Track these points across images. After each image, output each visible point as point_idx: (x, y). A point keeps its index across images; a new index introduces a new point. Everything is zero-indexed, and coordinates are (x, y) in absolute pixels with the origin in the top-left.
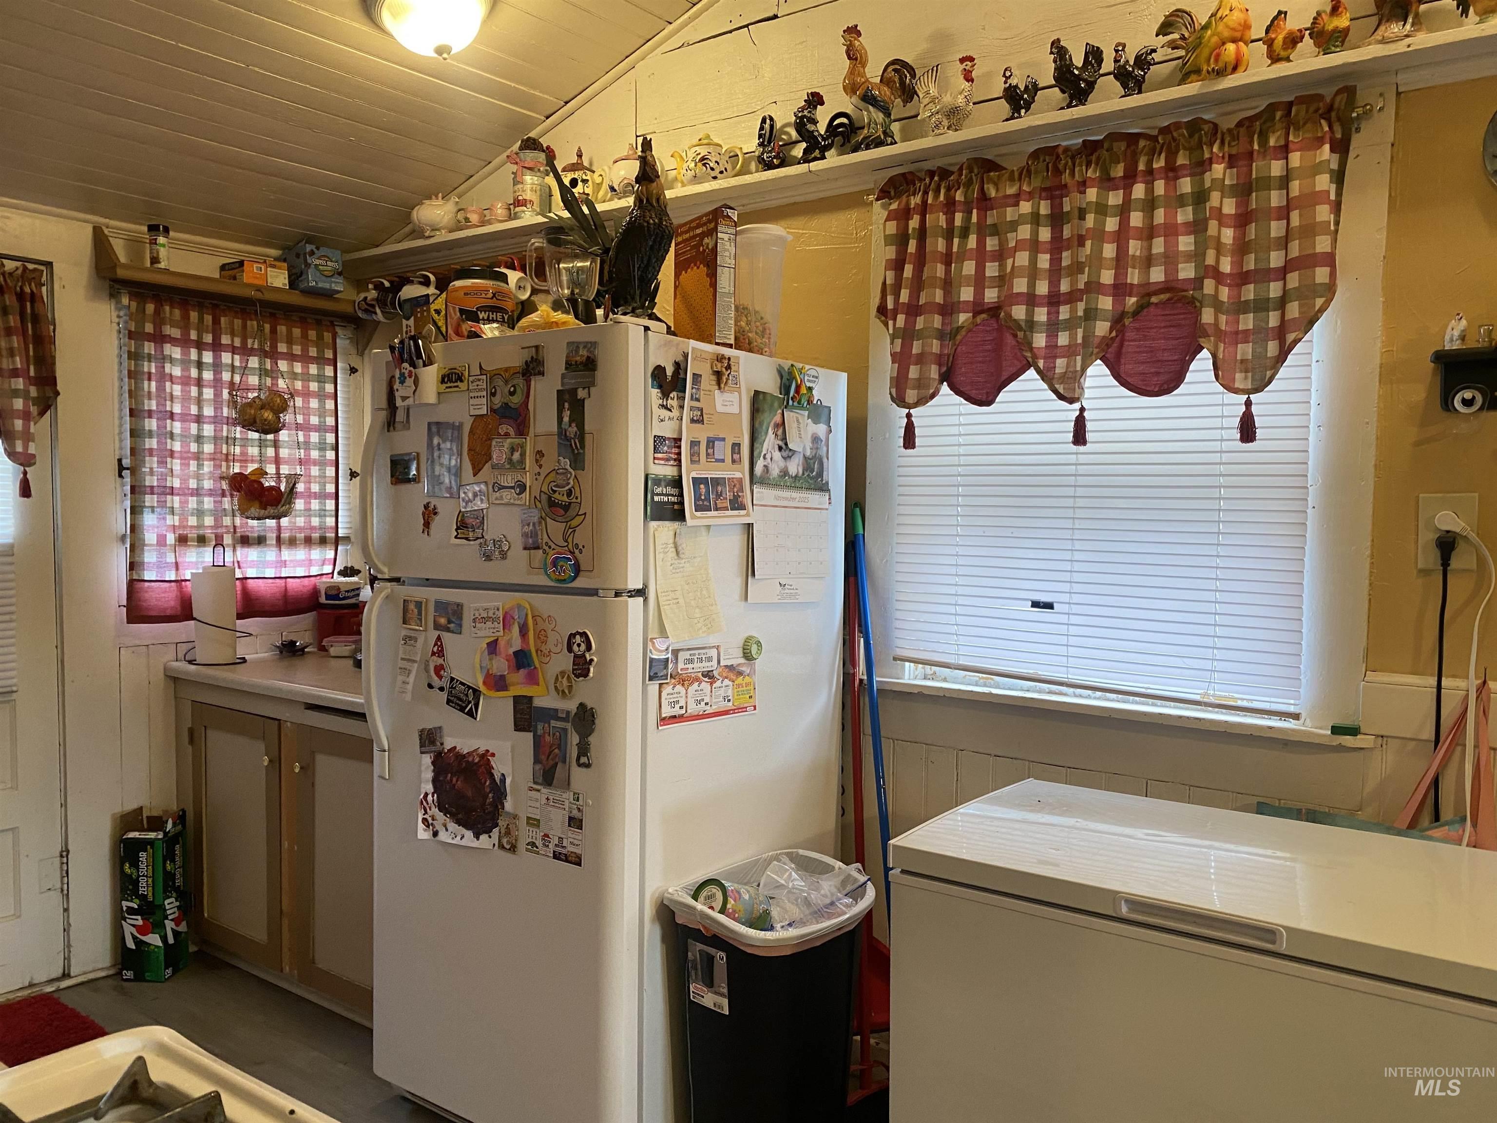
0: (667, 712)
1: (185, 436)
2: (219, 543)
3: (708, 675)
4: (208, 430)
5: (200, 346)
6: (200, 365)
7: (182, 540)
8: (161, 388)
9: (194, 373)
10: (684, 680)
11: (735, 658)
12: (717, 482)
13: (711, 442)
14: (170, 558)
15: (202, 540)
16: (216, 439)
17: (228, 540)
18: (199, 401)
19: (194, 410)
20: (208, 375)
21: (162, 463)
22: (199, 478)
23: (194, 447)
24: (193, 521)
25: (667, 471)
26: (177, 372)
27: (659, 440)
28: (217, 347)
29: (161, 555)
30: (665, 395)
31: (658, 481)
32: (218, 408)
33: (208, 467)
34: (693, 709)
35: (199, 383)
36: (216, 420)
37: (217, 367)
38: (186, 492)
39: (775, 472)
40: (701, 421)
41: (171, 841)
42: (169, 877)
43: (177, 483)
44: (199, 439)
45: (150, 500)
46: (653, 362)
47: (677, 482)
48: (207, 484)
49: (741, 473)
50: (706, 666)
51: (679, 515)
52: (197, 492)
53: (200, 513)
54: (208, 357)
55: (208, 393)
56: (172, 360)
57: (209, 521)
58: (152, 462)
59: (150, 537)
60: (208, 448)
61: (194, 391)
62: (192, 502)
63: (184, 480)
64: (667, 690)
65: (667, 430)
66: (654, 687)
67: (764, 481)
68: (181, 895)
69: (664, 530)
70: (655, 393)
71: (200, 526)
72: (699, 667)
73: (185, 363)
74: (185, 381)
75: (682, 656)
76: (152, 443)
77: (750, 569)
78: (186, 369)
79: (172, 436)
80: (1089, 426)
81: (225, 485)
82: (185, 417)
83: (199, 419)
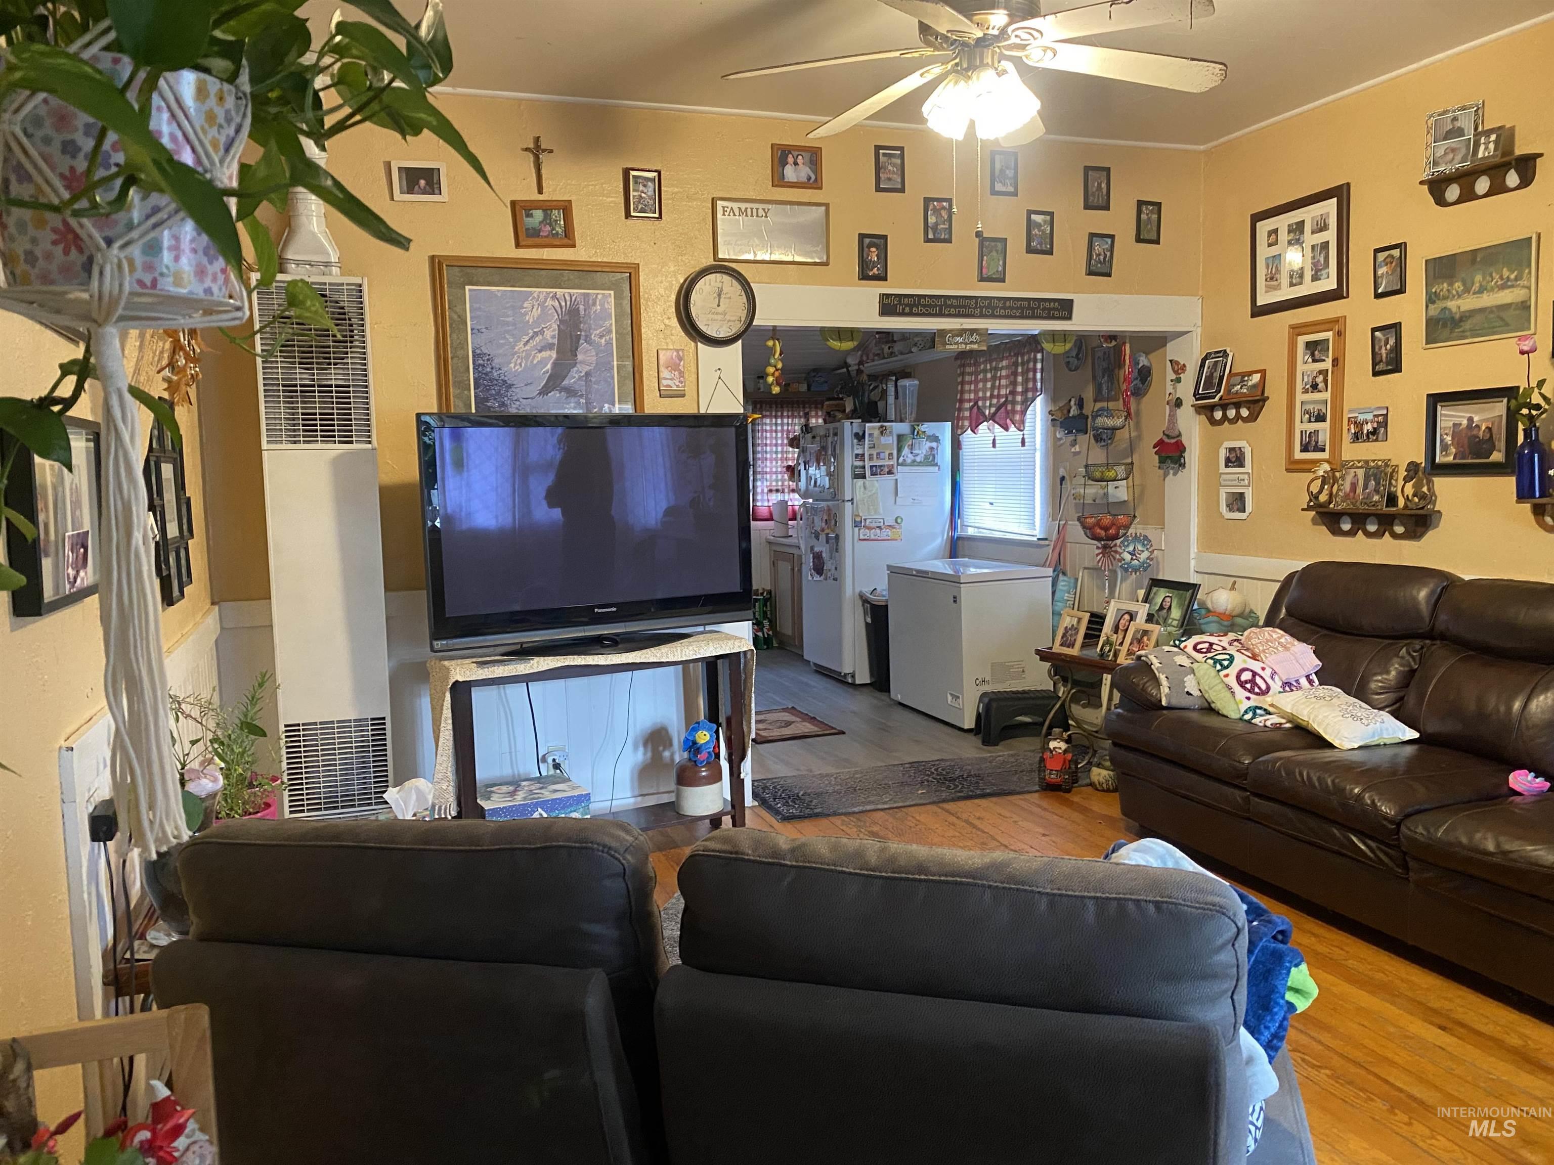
0: (862, 537)
1: (771, 452)
2: (783, 492)
3: (879, 527)
4: (779, 449)
5: (776, 417)
6: (776, 424)
7: (771, 491)
8: (762, 435)
9: (774, 428)
10: (869, 528)
11: (893, 523)
12: (881, 466)
13: (878, 454)
14: (765, 497)
15: (777, 491)
16: (782, 452)
17: (786, 490)
18: (776, 438)
19: (774, 442)
20: (779, 428)
21: (762, 462)
22: (777, 467)
23: (774, 456)
24: (774, 484)
25: (860, 463)
26: (768, 428)
27: (857, 455)
28: (782, 417)
29: (763, 496)
30: (860, 441)
31: (856, 467)
32: (783, 440)
33: (779, 462)
34: (872, 537)
35: (776, 431)
36: (782, 445)
37: (782, 424)
38: (771, 473)
39: (909, 461)
40: (874, 447)
41: (766, 600)
42: (765, 613)
43: (768, 470)
44: (776, 452)
45: (759, 476)
46: (854, 431)
47: (864, 467)
48: (779, 470)
49: (893, 462)
50: (878, 525)
51: (864, 477)
52: (776, 473)
53: (777, 481)
54: (779, 421)
55: (779, 435)
56: (766, 424)
57: (780, 483)
58: (759, 462)
59: (759, 490)
60: (779, 456)
61: (774, 434)
62: (774, 477)
63: (771, 468)
64: (862, 531)
65: (860, 452)
66: (857, 529)
67: (903, 464)
68: (770, 621)
69: (860, 482)
70: (855, 441)
71: (777, 485)
72: (874, 525)
73: (771, 424)
74: (771, 431)
75: (868, 521)
76: (759, 456)
77: (896, 494)
78: (771, 427)
79: (766, 452)
80: (997, 442)
81: (785, 469)
82: (771, 445)
83: (776, 445)
